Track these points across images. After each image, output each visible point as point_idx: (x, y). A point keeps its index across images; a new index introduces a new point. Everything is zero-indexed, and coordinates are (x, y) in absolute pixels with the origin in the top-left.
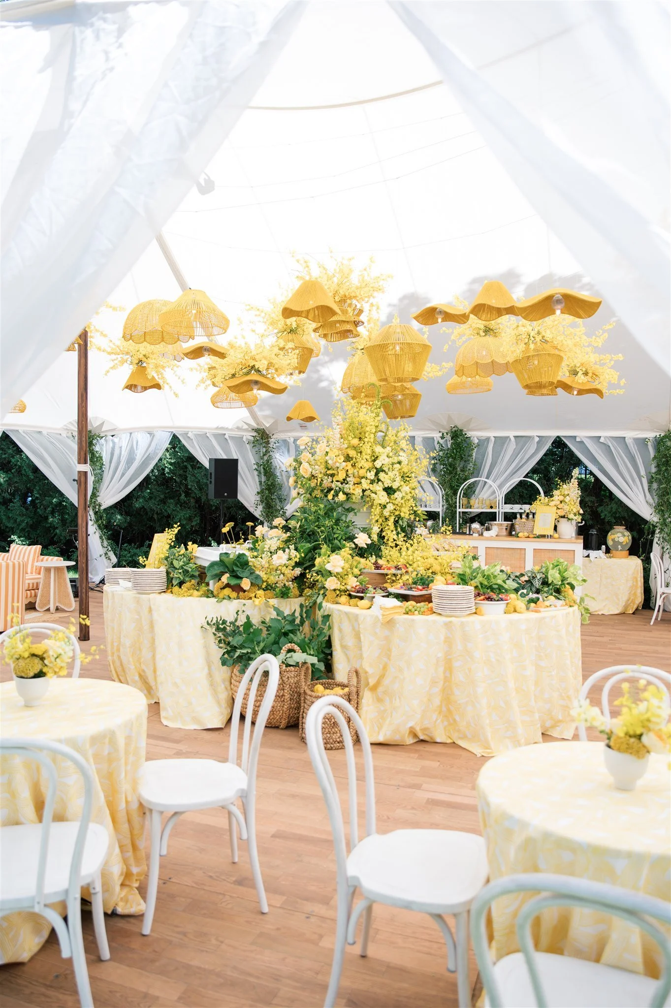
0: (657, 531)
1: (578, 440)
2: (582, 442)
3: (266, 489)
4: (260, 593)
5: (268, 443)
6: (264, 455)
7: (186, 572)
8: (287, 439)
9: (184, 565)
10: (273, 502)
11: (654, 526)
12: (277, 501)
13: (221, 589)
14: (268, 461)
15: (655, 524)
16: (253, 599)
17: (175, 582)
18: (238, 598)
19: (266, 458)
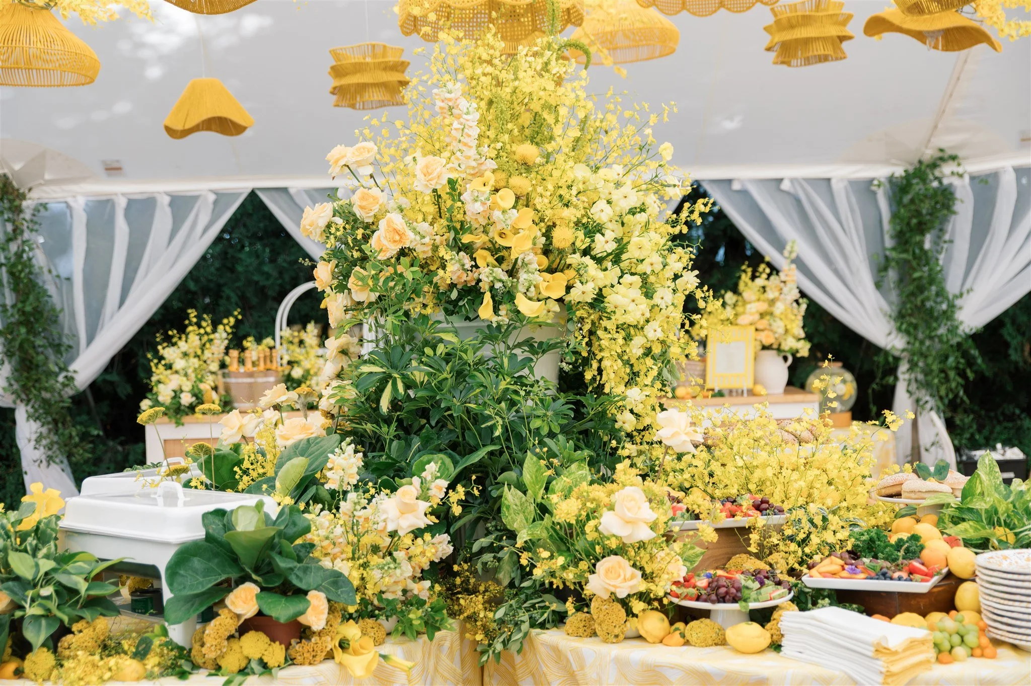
0: (903, 367)
1: (736, 186)
2: (744, 193)
3: (20, 323)
4: (352, 631)
5: (18, 210)
6: (9, 240)
7: (66, 593)
8: (70, 201)
9: (54, 570)
10: (38, 354)
11: (897, 359)
12: (50, 352)
13: (231, 637)
14: (19, 255)
15: (897, 354)
16: (338, 653)
17: (36, 635)
18: (290, 661)
19: (13, 247)
